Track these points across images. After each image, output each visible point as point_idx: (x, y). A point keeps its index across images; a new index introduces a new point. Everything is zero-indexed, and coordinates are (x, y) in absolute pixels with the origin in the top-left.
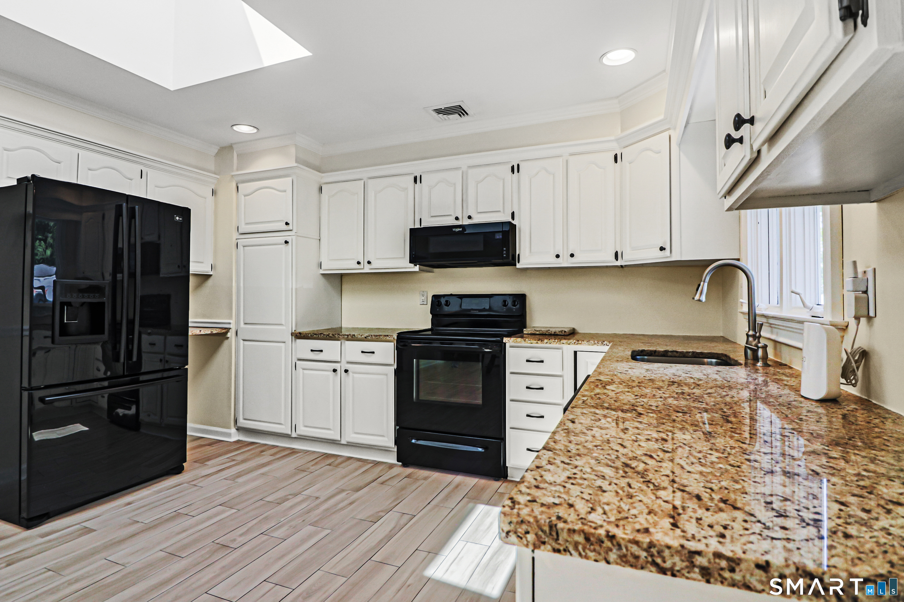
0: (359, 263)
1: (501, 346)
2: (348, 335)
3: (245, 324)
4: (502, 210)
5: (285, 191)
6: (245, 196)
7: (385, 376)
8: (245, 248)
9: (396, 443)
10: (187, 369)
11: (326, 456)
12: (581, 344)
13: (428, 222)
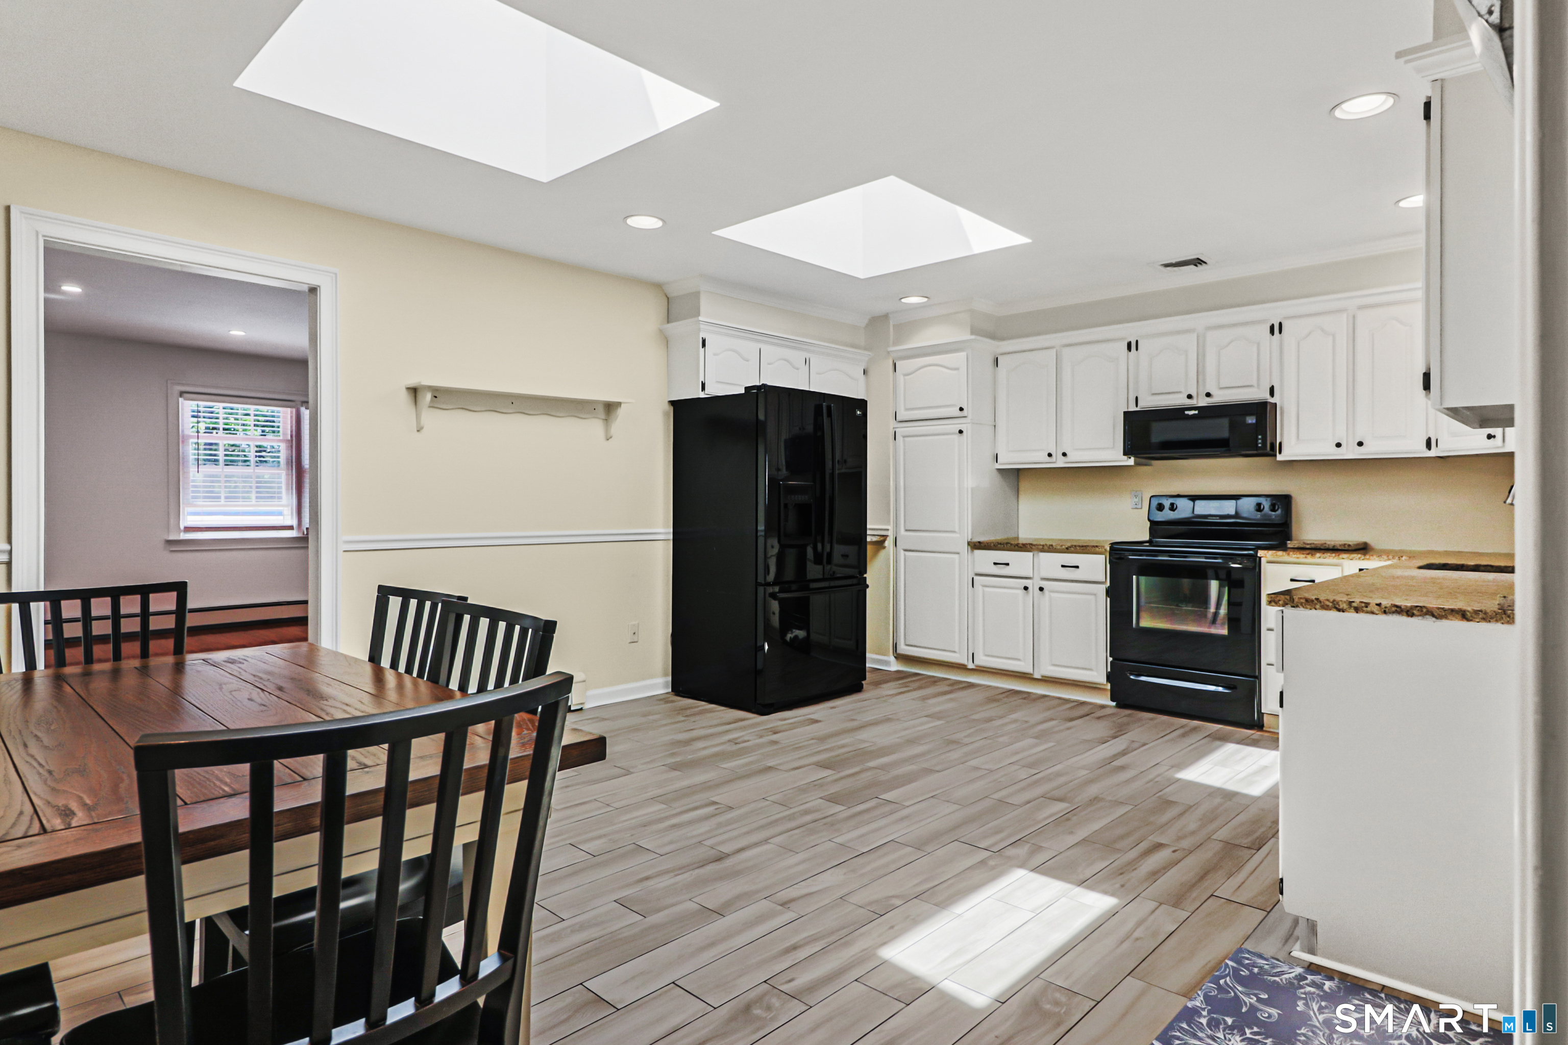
0: (1050, 455)
1: (1255, 560)
2: (1043, 546)
3: (906, 530)
4: (1255, 383)
5: (957, 369)
6: (905, 375)
7: (1092, 597)
8: (907, 439)
9: (1109, 678)
10: (866, 578)
11: (1013, 693)
12: (1368, 559)
13: (1148, 402)
